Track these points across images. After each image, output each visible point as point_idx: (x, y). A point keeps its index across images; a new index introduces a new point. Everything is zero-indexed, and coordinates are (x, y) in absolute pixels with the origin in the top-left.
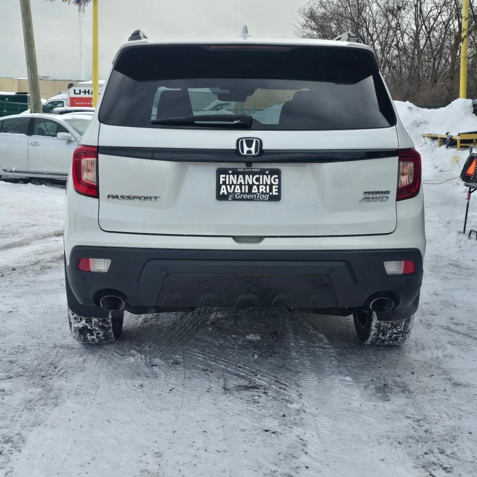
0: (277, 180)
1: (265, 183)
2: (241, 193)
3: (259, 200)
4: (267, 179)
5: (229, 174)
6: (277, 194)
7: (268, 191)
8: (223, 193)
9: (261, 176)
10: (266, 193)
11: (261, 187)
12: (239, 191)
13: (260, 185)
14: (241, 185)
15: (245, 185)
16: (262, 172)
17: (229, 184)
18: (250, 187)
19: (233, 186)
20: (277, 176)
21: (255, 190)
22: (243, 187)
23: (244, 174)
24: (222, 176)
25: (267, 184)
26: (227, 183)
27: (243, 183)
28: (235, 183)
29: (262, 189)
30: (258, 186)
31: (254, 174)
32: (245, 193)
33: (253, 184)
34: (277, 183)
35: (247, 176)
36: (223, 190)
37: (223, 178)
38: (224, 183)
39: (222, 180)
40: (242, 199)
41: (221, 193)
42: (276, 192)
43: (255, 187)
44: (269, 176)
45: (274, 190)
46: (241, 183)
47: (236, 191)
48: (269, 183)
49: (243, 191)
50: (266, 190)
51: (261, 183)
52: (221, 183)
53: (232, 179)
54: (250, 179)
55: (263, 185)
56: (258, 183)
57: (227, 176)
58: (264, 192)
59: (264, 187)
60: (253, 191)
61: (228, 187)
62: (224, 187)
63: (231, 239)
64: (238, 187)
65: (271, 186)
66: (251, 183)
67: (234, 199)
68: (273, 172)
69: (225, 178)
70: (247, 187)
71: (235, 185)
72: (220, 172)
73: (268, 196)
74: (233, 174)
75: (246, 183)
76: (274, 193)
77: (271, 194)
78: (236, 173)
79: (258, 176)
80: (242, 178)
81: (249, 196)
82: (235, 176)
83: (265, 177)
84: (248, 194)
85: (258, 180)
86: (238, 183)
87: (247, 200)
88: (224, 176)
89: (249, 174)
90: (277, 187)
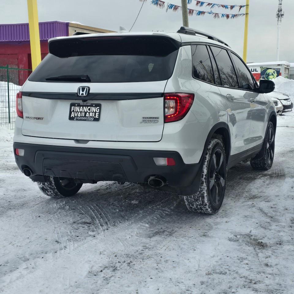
0: (98, 110)
1: (92, 111)
2: (81, 116)
3: (89, 120)
4: (94, 109)
5: (76, 106)
6: (98, 117)
7: (94, 116)
8: (73, 116)
9: (91, 107)
10: (93, 117)
11: (90, 113)
12: (80, 115)
13: (90, 112)
14: (81, 112)
15: (83, 112)
16: (92, 105)
17: (75, 112)
18: (86, 113)
19: (77, 113)
20: (98, 108)
21: (87, 115)
22: (82, 113)
23: (83, 106)
24: (72, 107)
25: (93, 112)
26: (75, 111)
27: (82, 111)
28: (78, 111)
29: (91, 114)
30: (89, 113)
31: (88, 106)
32: (83, 117)
33: (87, 112)
34: (98, 111)
35: (84, 108)
36: (72, 115)
37: (73, 108)
38: (73, 111)
39: (72, 109)
40: (81, 120)
41: (71, 116)
42: (97, 116)
43: (88, 113)
44: (95, 108)
45: (97, 115)
46: (81, 111)
47: (78, 115)
48: (94, 111)
49: (82, 116)
50: (93, 115)
51: (91, 111)
52: (72, 111)
53: (77, 109)
54: (86, 109)
55: (92, 112)
56: (89, 111)
57: (75, 107)
58: (92, 116)
59: (92, 113)
60: (87, 116)
61: (75, 113)
62: (73, 113)
63: (73, 141)
64: (80, 113)
65: (96, 112)
66: (86, 111)
67: (77, 120)
68: (97, 105)
69: (74, 108)
70: (84, 113)
71: (78, 112)
72: (72, 105)
73: (93, 118)
74: (78, 106)
75: (84, 111)
76: (97, 117)
77: (95, 117)
78: (79, 105)
79: (90, 107)
80: (82, 109)
81: (84, 118)
82: (79, 107)
83: (93, 108)
84: (84, 117)
85: (89, 109)
86: (80, 111)
87: (83, 120)
88: (74, 107)
89: (85, 106)
90: (98, 113)
